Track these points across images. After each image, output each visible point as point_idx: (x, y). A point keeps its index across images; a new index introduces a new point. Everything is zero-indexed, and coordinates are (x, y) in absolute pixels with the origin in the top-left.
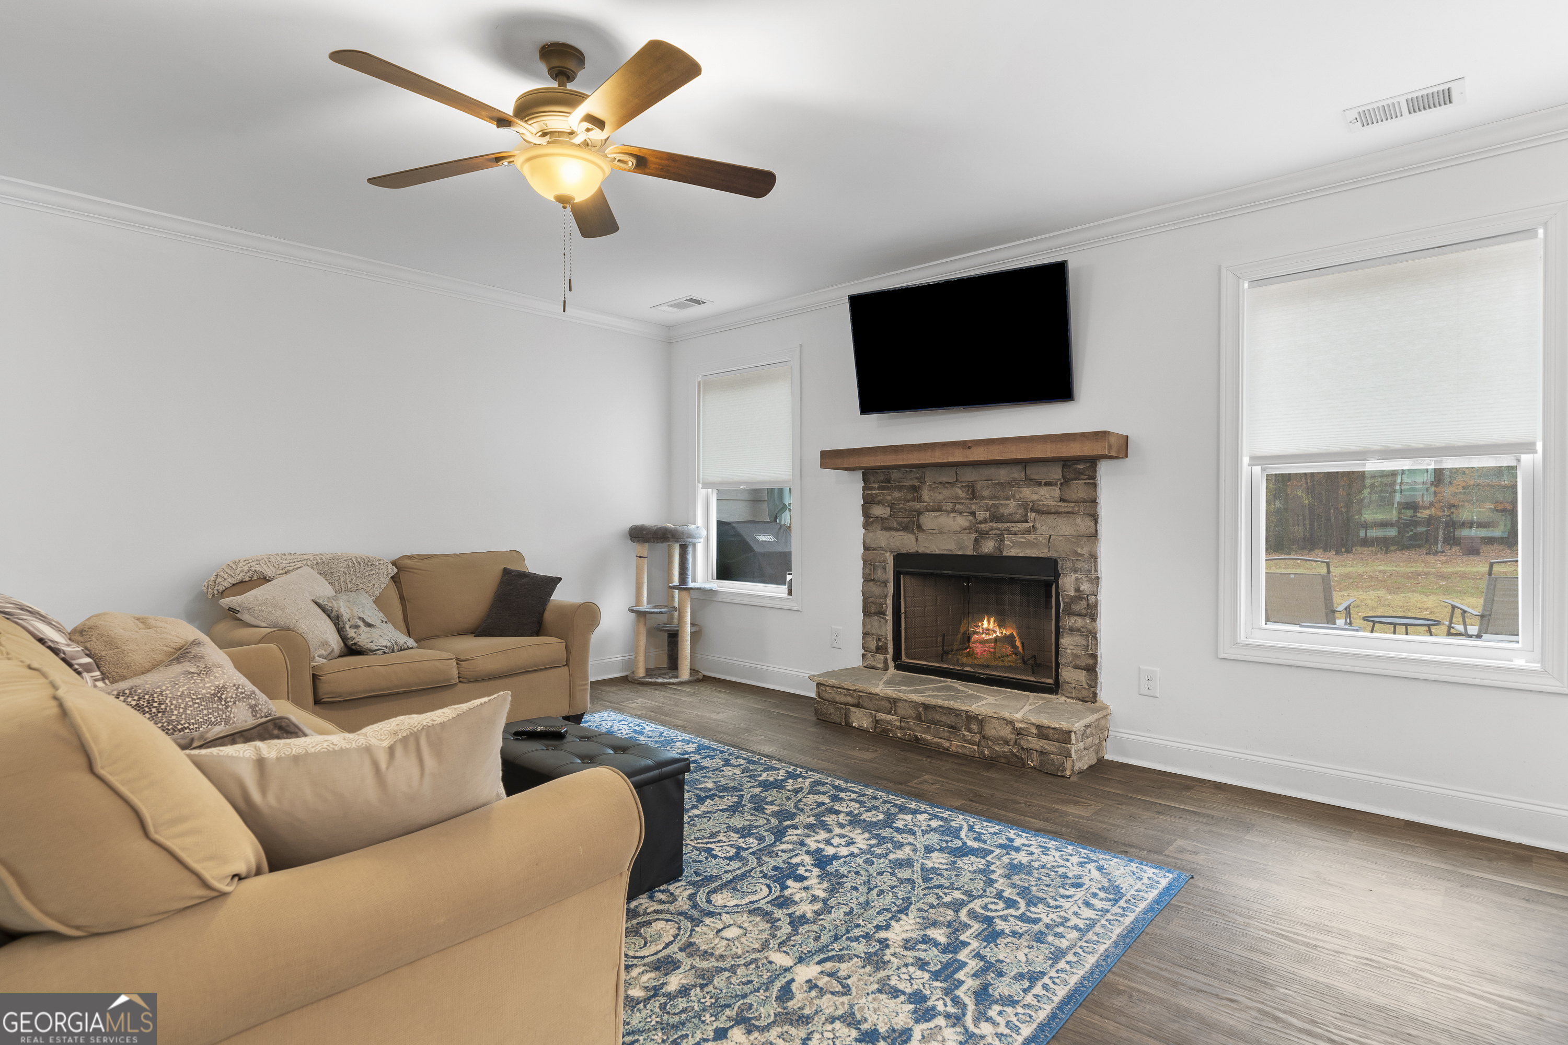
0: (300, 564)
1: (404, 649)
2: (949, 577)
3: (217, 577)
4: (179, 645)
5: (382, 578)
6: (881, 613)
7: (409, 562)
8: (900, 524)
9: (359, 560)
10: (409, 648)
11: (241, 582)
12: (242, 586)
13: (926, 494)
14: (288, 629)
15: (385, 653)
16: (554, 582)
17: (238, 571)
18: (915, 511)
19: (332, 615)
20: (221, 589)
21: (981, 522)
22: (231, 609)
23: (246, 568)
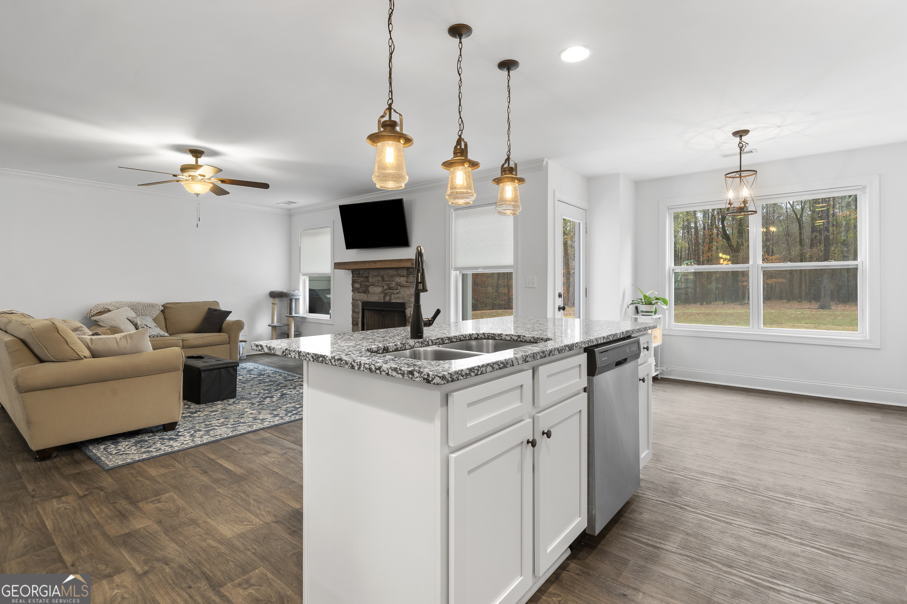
0: (123, 306)
1: (163, 336)
2: (378, 310)
3: (91, 310)
4: (76, 328)
5: (157, 311)
6: (357, 324)
7: (169, 305)
8: (363, 290)
9: (148, 304)
10: (165, 336)
11: (100, 312)
12: (100, 313)
13: (370, 279)
14: (116, 327)
15: (154, 337)
16: (228, 313)
17: (99, 308)
18: (367, 285)
19: (134, 323)
20: (93, 314)
21: (385, 290)
22: (95, 321)
23: (102, 307)
